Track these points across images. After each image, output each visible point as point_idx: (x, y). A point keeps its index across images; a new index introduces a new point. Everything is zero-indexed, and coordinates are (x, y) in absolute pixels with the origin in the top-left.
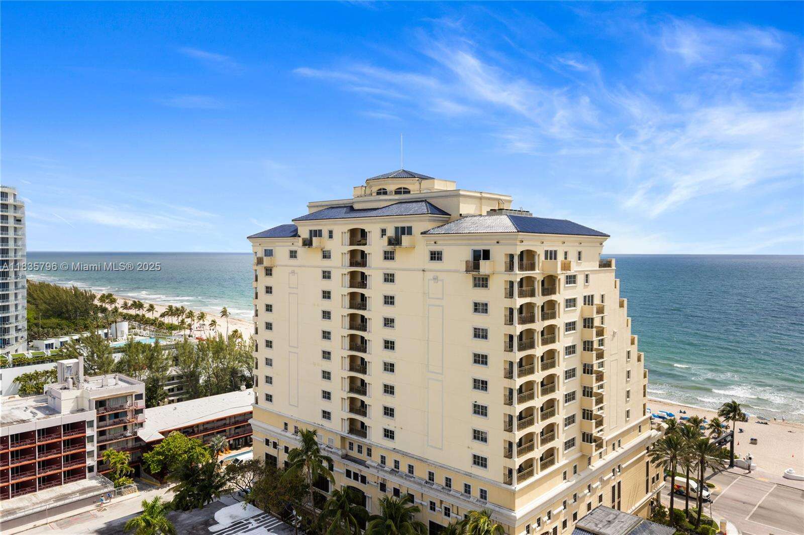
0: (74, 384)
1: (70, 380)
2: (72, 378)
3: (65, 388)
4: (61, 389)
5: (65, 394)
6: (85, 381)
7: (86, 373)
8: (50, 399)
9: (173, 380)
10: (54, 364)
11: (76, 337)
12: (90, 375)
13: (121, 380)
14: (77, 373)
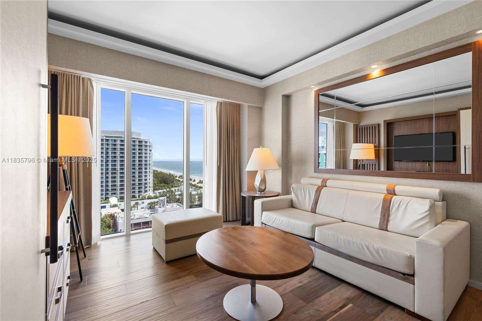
0: (163, 206)
1: (162, 204)
2: (163, 204)
3: (160, 207)
4: (159, 207)
5: (159, 209)
6: (167, 205)
7: (167, 202)
8: (155, 210)
9: (197, 206)
10: (158, 199)
11: (168, 190)
12: (169, 203)
13: (178, 205)
14: (164, 202)
